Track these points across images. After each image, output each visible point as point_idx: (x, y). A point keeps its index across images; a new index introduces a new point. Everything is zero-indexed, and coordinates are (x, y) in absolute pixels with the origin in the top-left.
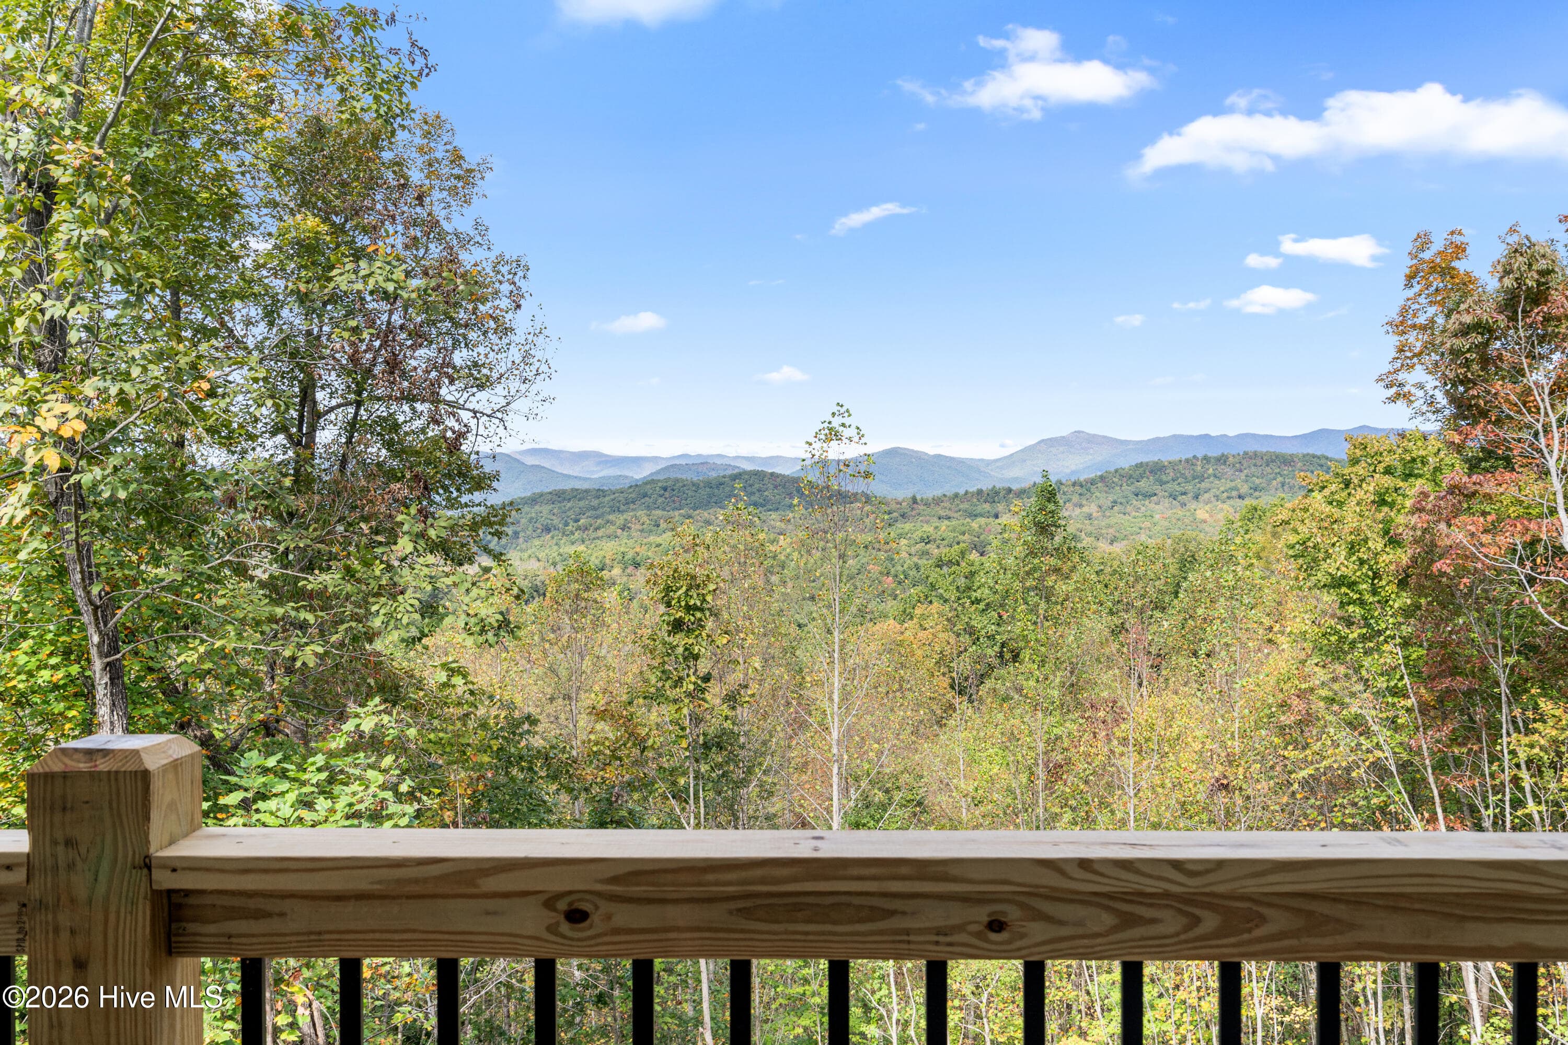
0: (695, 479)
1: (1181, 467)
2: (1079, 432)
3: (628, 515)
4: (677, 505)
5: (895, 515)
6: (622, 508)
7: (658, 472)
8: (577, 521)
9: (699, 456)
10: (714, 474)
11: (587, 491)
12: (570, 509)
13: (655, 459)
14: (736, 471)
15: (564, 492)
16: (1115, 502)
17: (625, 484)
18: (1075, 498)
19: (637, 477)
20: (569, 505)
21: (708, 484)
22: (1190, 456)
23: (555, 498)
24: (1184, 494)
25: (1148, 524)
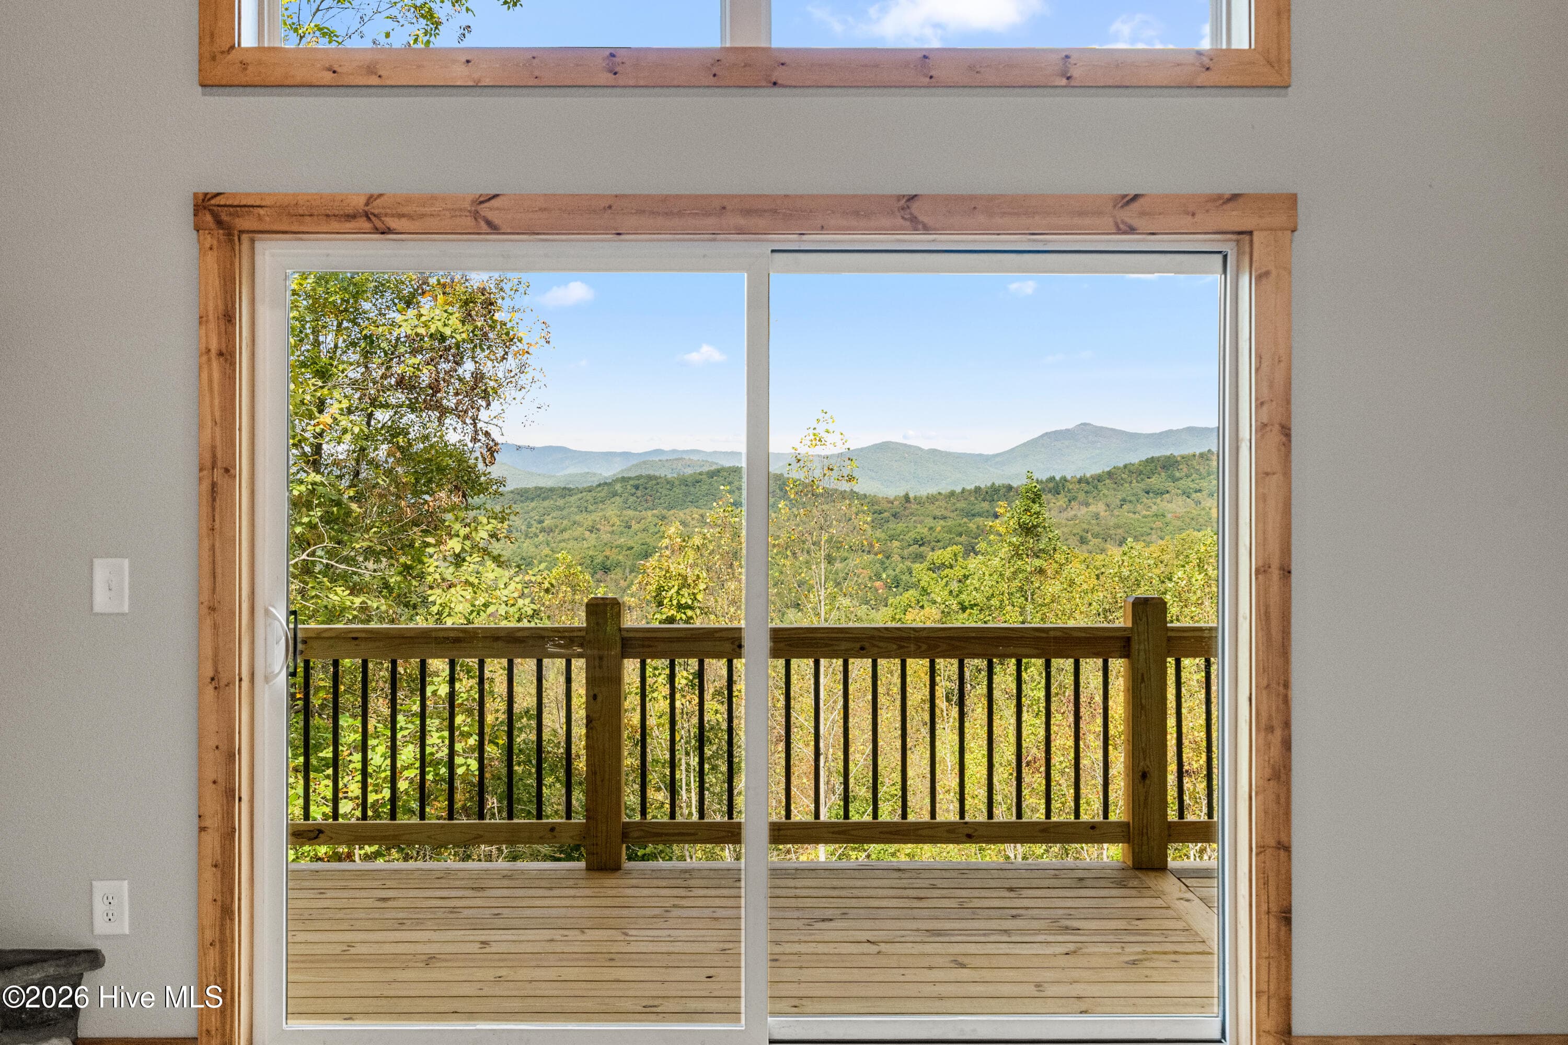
0: (669, 476)
1: (1195, 463)
2: (1085, 424)
3: (596, 516)
4: (650, 504)
5: (886, 514)
6: (591, 508)
7: (629, 469)
8: (541, 522)
9: (674, 451)
10: (689, 471)
11: (551, 490)
12: (533, 509)
13: (626, 455)
14: (714, 468)
15: (526, 490)
16: (1124, 500)
17: (595, 481)
18: (1081, 496)
19: (606, 475)
20: (533, 504)
21: (684, 482)
22: (1205, 450)
23: (518, 497)
24: (1200, 491)
25: (1159, 524)
